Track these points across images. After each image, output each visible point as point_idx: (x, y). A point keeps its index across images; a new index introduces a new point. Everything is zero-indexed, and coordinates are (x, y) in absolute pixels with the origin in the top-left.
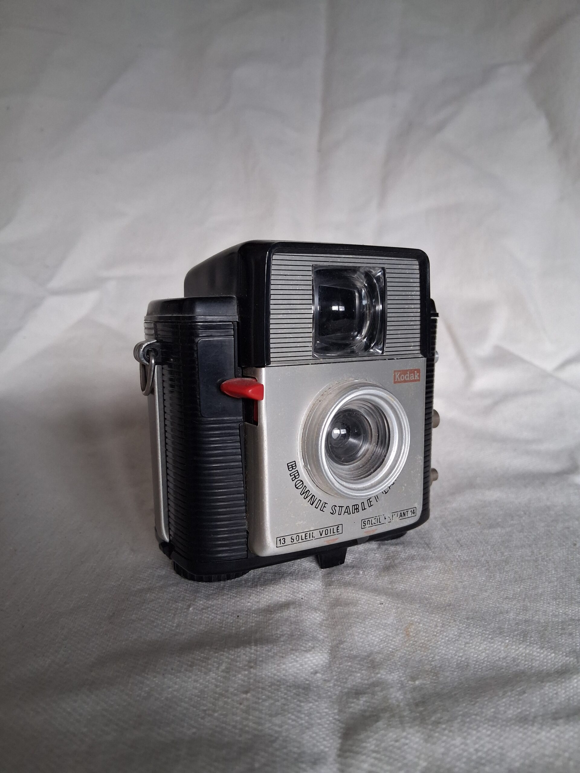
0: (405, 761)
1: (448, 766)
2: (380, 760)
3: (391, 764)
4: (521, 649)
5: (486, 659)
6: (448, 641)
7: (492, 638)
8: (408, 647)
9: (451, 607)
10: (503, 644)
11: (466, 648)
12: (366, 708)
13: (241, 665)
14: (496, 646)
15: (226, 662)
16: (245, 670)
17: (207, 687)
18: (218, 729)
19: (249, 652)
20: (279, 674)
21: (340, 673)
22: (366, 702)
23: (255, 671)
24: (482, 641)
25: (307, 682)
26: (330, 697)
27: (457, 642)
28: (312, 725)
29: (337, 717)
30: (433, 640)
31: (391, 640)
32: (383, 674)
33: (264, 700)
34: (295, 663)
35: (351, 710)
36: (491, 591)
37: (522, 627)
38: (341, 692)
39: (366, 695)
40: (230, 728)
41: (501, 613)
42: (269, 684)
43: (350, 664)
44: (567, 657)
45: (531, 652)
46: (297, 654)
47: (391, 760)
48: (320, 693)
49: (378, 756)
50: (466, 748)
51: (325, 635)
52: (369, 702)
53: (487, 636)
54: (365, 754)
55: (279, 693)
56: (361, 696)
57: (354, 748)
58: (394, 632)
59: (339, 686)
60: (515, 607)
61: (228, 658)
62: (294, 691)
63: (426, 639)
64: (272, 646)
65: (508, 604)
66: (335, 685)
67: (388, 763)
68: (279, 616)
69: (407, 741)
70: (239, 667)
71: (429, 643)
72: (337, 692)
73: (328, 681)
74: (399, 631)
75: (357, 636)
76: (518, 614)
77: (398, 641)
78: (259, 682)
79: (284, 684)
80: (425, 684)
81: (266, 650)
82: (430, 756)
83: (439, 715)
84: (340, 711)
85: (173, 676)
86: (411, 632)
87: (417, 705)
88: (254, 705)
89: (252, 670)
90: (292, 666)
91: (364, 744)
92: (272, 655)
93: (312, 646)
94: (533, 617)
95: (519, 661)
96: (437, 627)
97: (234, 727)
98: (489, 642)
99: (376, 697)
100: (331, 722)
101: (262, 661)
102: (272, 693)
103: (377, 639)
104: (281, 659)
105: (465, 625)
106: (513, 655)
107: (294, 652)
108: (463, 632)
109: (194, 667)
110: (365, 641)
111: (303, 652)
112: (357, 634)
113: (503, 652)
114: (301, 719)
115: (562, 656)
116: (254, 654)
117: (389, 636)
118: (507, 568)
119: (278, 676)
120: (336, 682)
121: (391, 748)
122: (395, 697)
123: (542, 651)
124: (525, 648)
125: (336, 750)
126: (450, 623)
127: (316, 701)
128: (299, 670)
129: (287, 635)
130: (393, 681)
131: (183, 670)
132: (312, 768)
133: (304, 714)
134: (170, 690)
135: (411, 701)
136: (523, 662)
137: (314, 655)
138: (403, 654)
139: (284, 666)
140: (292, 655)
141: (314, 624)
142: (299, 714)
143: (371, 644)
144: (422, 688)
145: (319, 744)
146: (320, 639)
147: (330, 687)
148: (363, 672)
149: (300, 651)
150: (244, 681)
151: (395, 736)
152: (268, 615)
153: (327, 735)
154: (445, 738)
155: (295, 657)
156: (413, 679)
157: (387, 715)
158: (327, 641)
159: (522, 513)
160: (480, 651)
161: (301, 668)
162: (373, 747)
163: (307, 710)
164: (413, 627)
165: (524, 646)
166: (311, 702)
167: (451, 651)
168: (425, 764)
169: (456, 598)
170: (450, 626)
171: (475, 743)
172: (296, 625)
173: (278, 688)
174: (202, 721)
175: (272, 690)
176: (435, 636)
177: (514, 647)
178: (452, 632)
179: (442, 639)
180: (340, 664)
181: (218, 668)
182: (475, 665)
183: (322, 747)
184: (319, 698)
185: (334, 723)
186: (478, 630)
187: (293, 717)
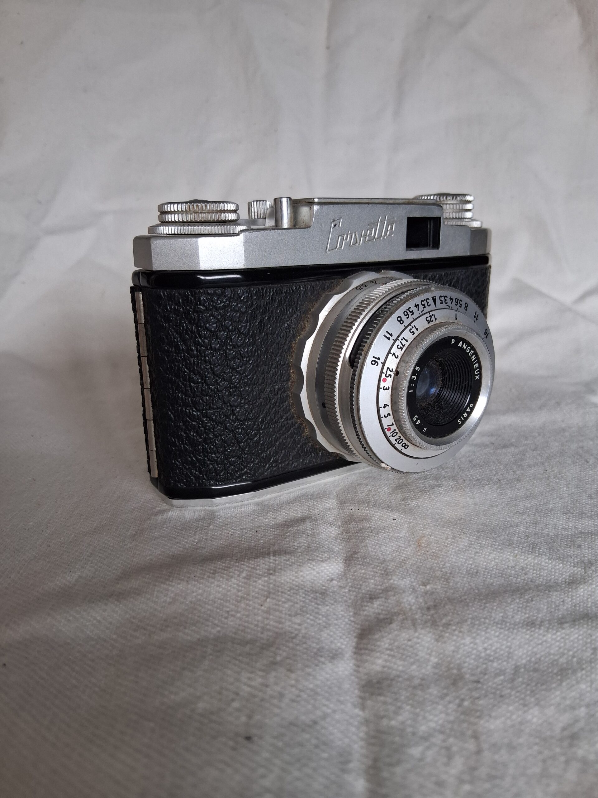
0: (417, 658)
1: (458, 662)
2: (393, 656)
3: (404, 660)
4: (530, 559)
5: (495, 567)
6: (459, 550)
7: (501, 549)
8: (419, 556)
9: (462, 521)
10: (512, 554)
11: (476, 557)
12: (380, 611)
13: (261, 573)
14: (505, 556)
15: (247, 570)
16: (265, 577)
17: (229, 591)
18: (241, 628)
19: (268, 562)
20: (297, 580)
21: (354, 580)
22: (380, 605)
23: (274, 577)
24: (492, 551)
25: (324, 588)
26: (346, 601)
27: (467, 551)
28: (330, 625)
29: (352, 619)
30: (444, 550)
31: (403, 550)
32: (395, 580)
33: (284, 602)
34: (312, 571)
35: (365, 613)
36: (502, 507)
37: (532, 539)
38: (356, 596)
39: (380, 599)
40: (252, 626)
41: (511, 526)
42: (288, 589)
43: (363, 571)
44: (574, 567)
45: (540, 562)
46: (314, 563)
47: (404, 657)
48: (337, 597)
49: (392, 653)
50: (475, 646)
51: (341, 547)
52: (383, 606)
53: (496, 547)
54: (379, 652)
55: (298, 597)
56: (374, 600)
57: (369, 646)
58: (406, 543)
59: (353, 591)
60: (525, 521)
61: (247, 566)
62: (312, 595)
63: (438, 549)
64: (290, 556)
65: (518, 518)
66: (350, 591)
67: (400, 659)
68: (296, 529)
69: (419, 641)
70: (259, 575)
71: (439, 552)
72: (352, 597)
73: (344, 588)
74: (411, 542)
75: (370, 547)
76: (527, 528)
77: (410, 551)
78: (278, 587)
79: (302, 589)
80: (436, 589)
81: (284, 560)
82: (441, 654)
83: (449, 618)
84: (355, 614)
85: (196, 583)
86: (423, 543)
87: (428, 609)
88: (274, 606)
89: (271, 576)
90: (309, 573)
91: (378, 643)
92: (290, 564)
93: (328, 556)
94: (542, 530)
95: (528, 569)
96: (448, 538)
97: (257, 626)
98: (499, 552)
99: (389, 601)
100: (347, 623)
101: (281, 569)
102: (291, 596)
103: (390, 550)
104: (299, 567)
105: (475, 537)
106: (522, 565)
107: (310, 561)
108: (473, 543)
109: (217, 575)
110: (378, 551)
111: (319, 562)
112: (371, 545)
113: (512, 561)
114: (320, 619)
115: (570, 567)
116: (273, 563)
117: (402, 547)
118: (518, 485)
119: (296, 582)
120: (350, 588)
121: (404, 646)
122: (407, 600)
123: (550, 562)
124: (534, 559)
125: (351, 648)
126: (460, 535)
127: (332, 604)
128: (316, 577)
129: (303, 547)
130: (406, 586)
131: (205, 577)
132: (330, 662)
133: (322, 615)
134: (195, 594)
135: (423, 604)
136: (531, 571)
137: (330, 564)
138: (414, 562)
139: (302, 573)
140: (309, 565)
141: (329, 537)
142: (317, 615)
143: (384, 554)
144: (433, 592)
145: (336, 641)
146: (335, 551)
147: (345, 592)
148: (377, 578)
149: (316, 561)
150: (264, 586)
151: (407, 636)
152: (285, 529)
153: (344, 634)
154: (455, 638)
155: (312, 566)
156: (425, 584)
157: (401, 617)
158: (342, 552)
159: (537, 434)
160: (489, 560)
161: (318, 575)
162: (387, 646)
163: (325, 612)
164: (425, 539)
165: (533, 557)
166: (327, 605)
167: (461, 560)
168: (436, 660)
169: (467, 513)
170: (460, 538)
171: (484, 643)
172: (313, 537)
173: (297, 592)
174: (226, 620)
175: (291, 594)
176: (446, 546)
177: (523, 557)
178: (464, 542)
179: (453, 549)
180: (354, 572)
181: (239, 576)
182: (484, 572)
183: (339, 644)
184: (335, 602)
185: (350, 624)
186: (487, 541)
187: (311, 617)
